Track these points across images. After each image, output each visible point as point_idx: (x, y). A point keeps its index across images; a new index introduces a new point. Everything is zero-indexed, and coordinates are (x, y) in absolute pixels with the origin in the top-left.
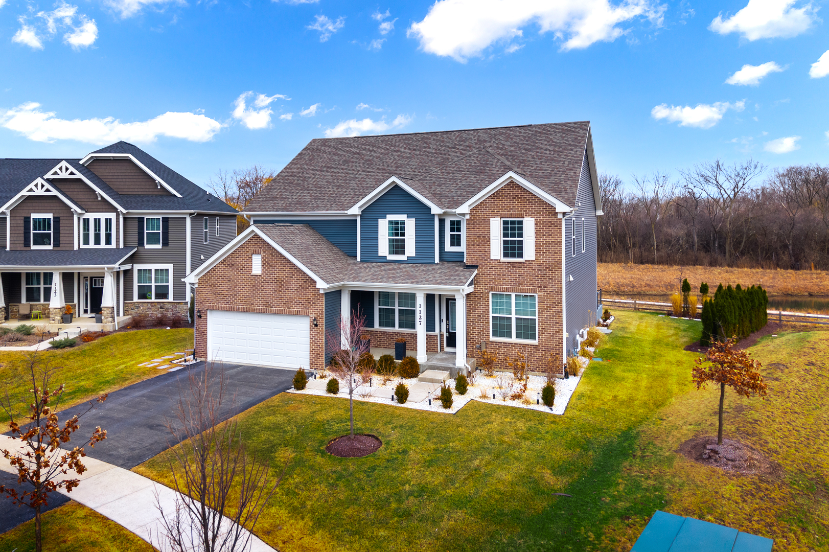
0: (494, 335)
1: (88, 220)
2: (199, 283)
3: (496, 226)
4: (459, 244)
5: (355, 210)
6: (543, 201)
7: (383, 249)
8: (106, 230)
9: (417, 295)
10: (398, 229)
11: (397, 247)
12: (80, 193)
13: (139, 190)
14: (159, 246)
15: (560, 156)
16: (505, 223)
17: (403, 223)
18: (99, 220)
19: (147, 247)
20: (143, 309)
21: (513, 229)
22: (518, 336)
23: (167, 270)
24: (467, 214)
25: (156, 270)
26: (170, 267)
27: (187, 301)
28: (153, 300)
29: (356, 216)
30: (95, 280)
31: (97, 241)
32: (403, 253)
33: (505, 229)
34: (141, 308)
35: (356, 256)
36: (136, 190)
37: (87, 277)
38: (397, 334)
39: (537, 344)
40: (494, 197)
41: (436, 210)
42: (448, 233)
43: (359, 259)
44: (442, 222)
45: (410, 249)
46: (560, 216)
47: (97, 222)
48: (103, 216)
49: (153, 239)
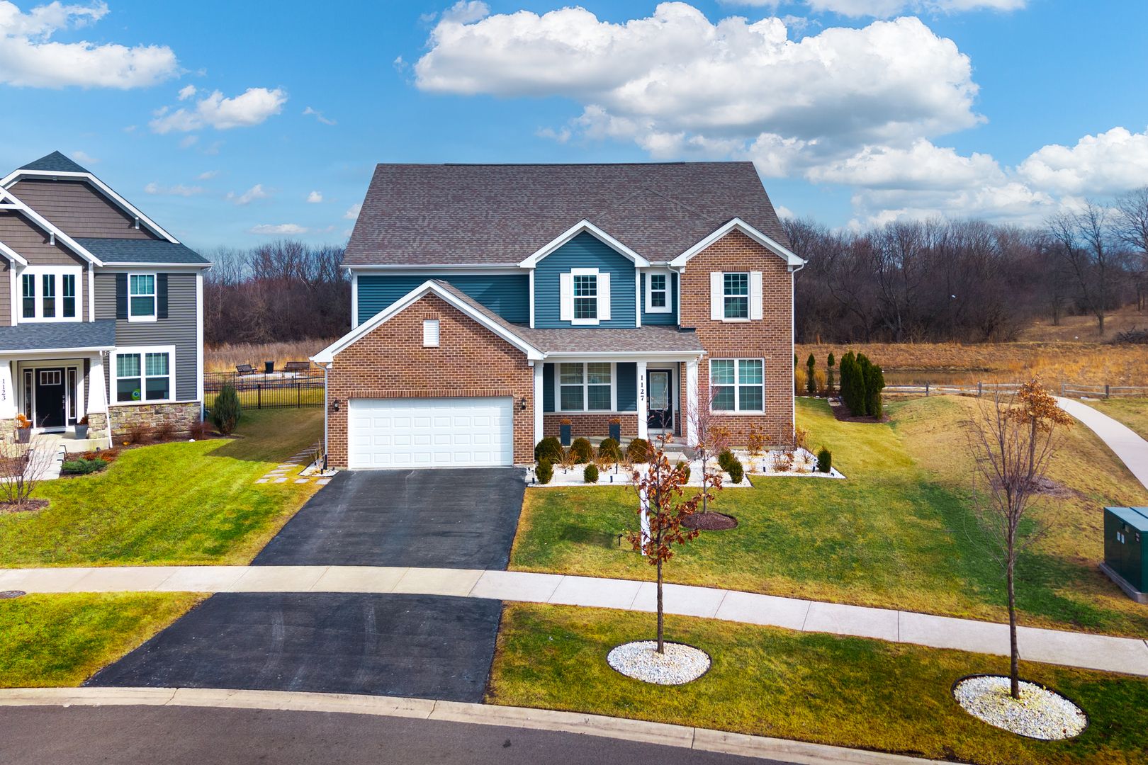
0: (713, 409)
1: (32, 277)
2: (335, 363)
3: (717, 281)
4: (663, 304)
5: (530, 263)
6: (772, 253)
7: (567, 311)
8: (65, 293)
9: (638, 365)
10: (586, 286)
11: (586, 308)
12: (18, 234)
13: (102, 231)
14: (153, 318)
15: (743, 202)
16: (727, 278)
17: (594, 278)
18: (52, 277)
19: (132, 319)
20: (127, 417)
21: (736, 283)
22: (742, 408)
23: (166, 355)
24: (683, 267)
25: (149, 355)
26: (171, 350)
27: (198, 400)
28: (144, 401)
29: (528, 269)
30: (44, 375)
31: (49, 311)
32: (594, 316)
33: (727, 284)
34: (124, 414)
35: (528, 322)
36: (98, 230)
37: (31, 370)
38: (587, 417)
39: (765, 414)
40: (714, 247)
41: (640, 262)
42: (649, 291)
43: (532, 325)
44: (643, 276)
45: (604, 310)
46: (790, 270)
47: (49, 281)
48: (59, 272)
49: (143, 306)
